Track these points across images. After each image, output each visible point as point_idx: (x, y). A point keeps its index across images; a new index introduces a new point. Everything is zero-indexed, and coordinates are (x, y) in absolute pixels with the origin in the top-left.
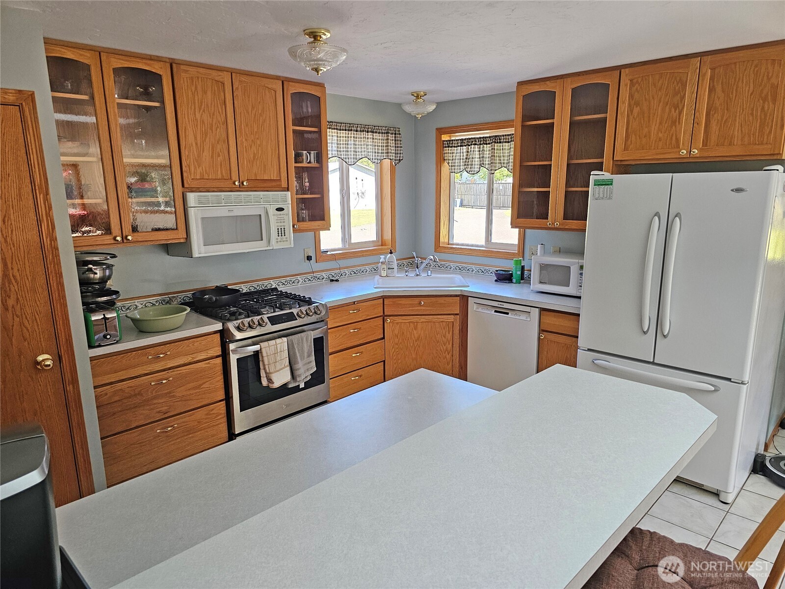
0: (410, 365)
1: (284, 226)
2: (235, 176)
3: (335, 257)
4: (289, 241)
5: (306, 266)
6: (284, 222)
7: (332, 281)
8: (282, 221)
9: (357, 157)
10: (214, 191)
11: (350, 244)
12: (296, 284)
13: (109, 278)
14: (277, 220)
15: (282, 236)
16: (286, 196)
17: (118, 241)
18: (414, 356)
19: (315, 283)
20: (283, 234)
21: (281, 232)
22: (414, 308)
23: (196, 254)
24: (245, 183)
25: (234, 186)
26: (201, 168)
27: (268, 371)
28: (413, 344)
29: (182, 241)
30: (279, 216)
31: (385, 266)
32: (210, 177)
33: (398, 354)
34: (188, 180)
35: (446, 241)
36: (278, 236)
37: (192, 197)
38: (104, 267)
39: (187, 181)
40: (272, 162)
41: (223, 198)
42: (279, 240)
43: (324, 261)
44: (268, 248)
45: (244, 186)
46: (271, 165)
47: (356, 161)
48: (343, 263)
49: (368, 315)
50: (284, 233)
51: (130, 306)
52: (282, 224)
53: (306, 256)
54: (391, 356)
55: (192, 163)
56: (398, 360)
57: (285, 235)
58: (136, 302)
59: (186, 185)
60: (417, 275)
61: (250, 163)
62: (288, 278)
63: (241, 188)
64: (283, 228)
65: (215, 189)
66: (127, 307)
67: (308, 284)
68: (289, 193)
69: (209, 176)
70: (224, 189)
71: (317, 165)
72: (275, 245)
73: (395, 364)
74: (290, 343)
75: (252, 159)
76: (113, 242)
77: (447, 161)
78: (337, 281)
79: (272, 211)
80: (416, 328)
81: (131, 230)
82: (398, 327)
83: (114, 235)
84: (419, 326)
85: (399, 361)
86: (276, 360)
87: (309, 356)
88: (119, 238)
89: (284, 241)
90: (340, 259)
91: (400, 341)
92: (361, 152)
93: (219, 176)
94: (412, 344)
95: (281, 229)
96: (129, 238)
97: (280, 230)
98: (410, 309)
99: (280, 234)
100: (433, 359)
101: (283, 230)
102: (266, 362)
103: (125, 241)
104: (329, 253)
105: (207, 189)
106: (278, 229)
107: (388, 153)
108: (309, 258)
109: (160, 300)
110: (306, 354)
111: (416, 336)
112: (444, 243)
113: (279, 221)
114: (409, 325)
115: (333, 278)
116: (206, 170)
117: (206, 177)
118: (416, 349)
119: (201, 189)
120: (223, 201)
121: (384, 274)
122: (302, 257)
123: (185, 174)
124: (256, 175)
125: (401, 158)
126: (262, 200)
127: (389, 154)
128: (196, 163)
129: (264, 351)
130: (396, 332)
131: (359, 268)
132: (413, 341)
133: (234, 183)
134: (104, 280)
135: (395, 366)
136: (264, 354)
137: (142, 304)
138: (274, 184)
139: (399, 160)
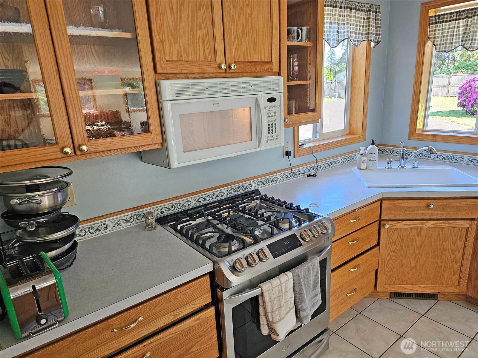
0: (408, 274)
1: (275, 121)
2: (220, 57)
3: (311, 151)
4: (280, 139)
5: (285, 162)
6: (275, 116)
7: (309, 176)
8: (274, 114)
9: (340, 38)
10: (194, 78)
11: (322, 134)
12: (275, 182)
13: (64, 202)
14: (268, 113)
15: (272, 133)
16: (278, 82)
17: (66, 153)
18: (413, 265)
19: (293, 179)
20: (274, 131)
21: (272, 128)
22: (418, 212)
23: (175, 164)
24: (232, 67)
25: (219, 71)
26: (178, 45)
27: (271, 320)
28: (414, 251)
29: (157, 147)
30: (271, 109)
31: (365, 158)
32: (190, 59)
33: (394, 262)
34: (162, 63)
35: (421, 127)
36: (269, 133)
37: (167, 86)
38: (54, 190)
39: (160, 63)
40: (263, 39)
41: (207, 86)
42: (269, 139)
43: (301, 155)
44: (258, 149)
45: (231, 71)
46: (263, 41)
47: (338, 42)
48: (319, 155)
49: (366, 222)
50: (275, 129)
51: (100, 225)
52: (274, 118)
53: (285, 151)
54: (386, 263)
55: (166, 38)
56: (394, 268)
57: (276, 132)
58: (107, 221)
59: (159, 70)
60: (402, 167)
61: (238, 38)
62: (267, 177)
63: (228, 73)
64: (274, 123)
65: (196, 76)
66: (96, 228)
67: (286, 180)
68: (281, 79)
69: (188, 57)
70: (206, 75)
71: (309, 44)
72: (265, 145)
73: (390, 272)
74: (296, 278)
75: (241, 34)
76: (60, 155)
77: (432, 40)
78: (314, 175)
79: (263, 102)
80: (419, 235)
81: (86, 137)
82: (396, 233)
83: (61, 145)
84: (424, 232)
85: (395, 270)
86: (280, 304)
87: (315, 287)
88: (68, 150)
89: (274, 139)
90: (316, 152)
91: (398, 248)
92: (344, 32)
93: (202, 58)
94: (412, 252)
95: (272, 124)
96: (84, 148)
97: (271, 126)
98: (414, 212)
99: (271, 131)
100: (436, 268)
101: (274, 126)
102: (269, 309)
103: (78, 153)
104: (305, 146)
105: (185, 75)
106: (269, 125)
107: (368, 33)
108: (288, 154)
109: (135, 215)
110: (311, 286)
111: (419, 243)
112: (419, 129)
113: (270, 115)
114: (411, 231)
115: (309, 173)
116: (184, 49)
117: (184, 58)
118: (417, 257)
119: (178, 76)
120: (207, 91)
121: (364, 166)
122: (281, 153)
123: (157, 54)
124: (244, 56)
125: (380, 40)
126: (252, 89)
127: (370, 35)
128: (172, 39)
129: (266, 295)
130: (394, 237)
131: (332, 160)
132: (414, 248)
133: (220, 67)
134: (55, 209)
135: (389, 274)
136: (267, 299)
137: (113, 222)
138: (265, 67)
139: (378, 42)
